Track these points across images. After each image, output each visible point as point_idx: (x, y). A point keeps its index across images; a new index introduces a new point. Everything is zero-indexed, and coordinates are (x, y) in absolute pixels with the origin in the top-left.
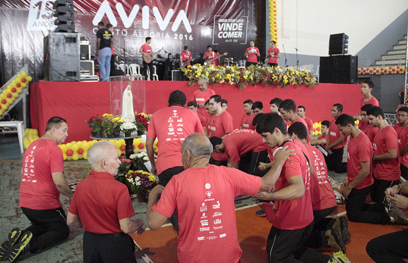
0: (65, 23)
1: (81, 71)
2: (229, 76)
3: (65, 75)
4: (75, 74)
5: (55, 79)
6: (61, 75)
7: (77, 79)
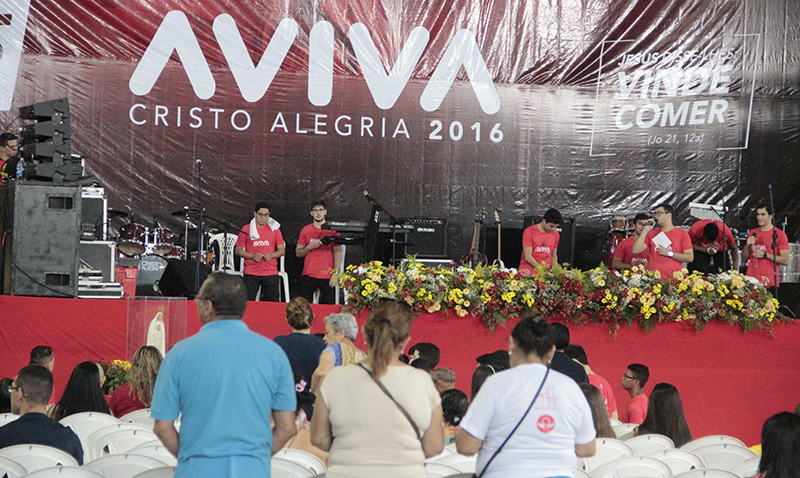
0: (50, 159)
1: (81, 271)
2: (455, 294)
3: (42, 281)
4: (65, 279)
5: (20, 290)
6: (34, 280)
7: (71, 293)
